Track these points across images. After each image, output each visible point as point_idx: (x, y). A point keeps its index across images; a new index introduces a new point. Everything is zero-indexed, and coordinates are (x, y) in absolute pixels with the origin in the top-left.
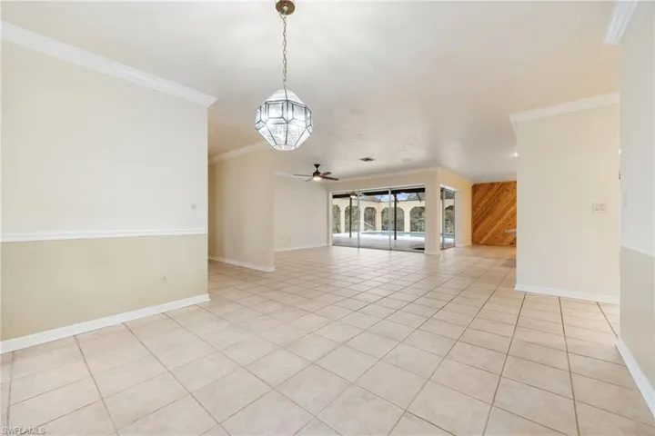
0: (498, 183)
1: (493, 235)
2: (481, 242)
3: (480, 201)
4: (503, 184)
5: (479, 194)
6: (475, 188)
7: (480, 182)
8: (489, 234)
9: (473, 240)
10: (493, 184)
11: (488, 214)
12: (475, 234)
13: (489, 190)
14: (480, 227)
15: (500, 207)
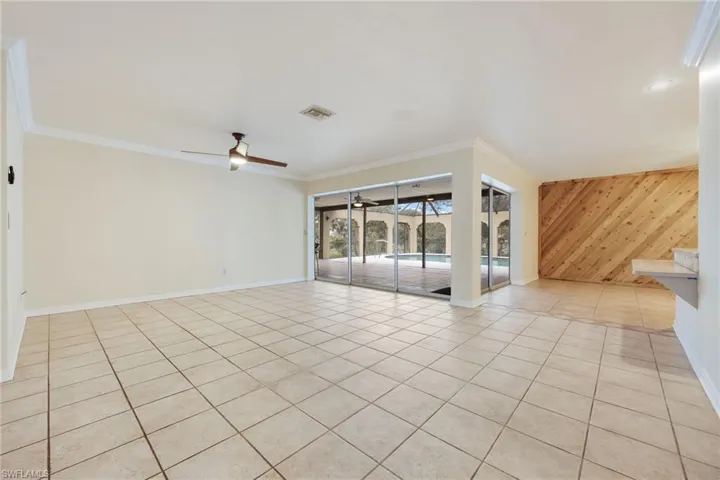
0: (583, 181)
1: (573, 264)
2: (553, 276)
3: (552, 209)
4: (591, 181)
5: (551, 198)
6: (545, 190)
7: (552, 180)
8: (567, 263)
9: (540, 272)
10: (574, 182)
11: (564, 231)
12: (544, 263)
13: (567, 192)
14: (553, 252)
15: (587, 219)
